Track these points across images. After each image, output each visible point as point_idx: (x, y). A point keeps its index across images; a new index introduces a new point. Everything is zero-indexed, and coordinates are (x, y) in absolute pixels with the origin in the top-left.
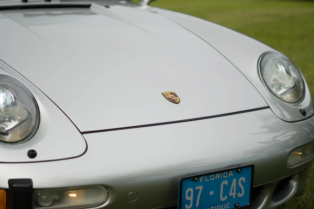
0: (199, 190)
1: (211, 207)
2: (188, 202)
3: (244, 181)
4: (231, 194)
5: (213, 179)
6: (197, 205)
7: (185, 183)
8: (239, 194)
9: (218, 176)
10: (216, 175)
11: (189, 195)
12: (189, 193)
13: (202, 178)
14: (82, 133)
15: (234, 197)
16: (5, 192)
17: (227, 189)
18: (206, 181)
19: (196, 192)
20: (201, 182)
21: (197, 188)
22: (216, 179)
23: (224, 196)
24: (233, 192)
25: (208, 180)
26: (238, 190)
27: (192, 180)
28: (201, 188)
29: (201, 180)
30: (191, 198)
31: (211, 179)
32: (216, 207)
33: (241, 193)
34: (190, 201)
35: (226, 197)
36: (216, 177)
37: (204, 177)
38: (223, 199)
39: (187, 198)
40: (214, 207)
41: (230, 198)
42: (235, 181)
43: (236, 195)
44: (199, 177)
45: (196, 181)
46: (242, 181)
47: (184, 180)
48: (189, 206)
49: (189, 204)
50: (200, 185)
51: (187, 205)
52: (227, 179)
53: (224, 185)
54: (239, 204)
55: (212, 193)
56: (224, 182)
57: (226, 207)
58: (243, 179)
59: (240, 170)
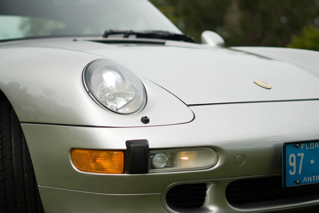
0: (300, 157)
1: (313, 176)
5: (313, 148)
6: (300, 173)
7: (288, 148)
10: (316, 144)
11: (292, 161)
12: (292, 158)
13: (303, 146)
14: (188, 106)
16: (123, 154)
18: (307, 148)
19: (298, 159)
20: (302, 149)
21: (299, 155)
22: (315, 148)
25: (309, 148)
27: (294, 146)
28: (302, 155)
29: (302, 147)
30: (293, 164)
31: (311, 148)
32: (317, 176)
34: (293, 167)
36: (316, 146)
37: (304, 145)
39: (291, 164)
40: (315, 176)
44: (300, 144)
45: (297, 147)
47: (286, 144)
48: (292, 173)
49: (292, 171)
50: (301, 152)
51: (290, 172)
55: (312, 162)
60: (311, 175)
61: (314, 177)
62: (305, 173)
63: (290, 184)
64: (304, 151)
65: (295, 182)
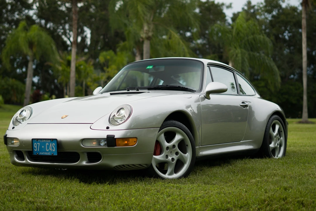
2: (35, 148)
4: (50, 149)
6: (38, 150)
7: (34, 141)
8: (53, 150)
9: (44, 141)
11: (35, 146)
12: (35, 145)
17: (48, 146)
19: (38, 145)
21: (38, 144)
23: (47, 149)
24: (50, 148)
25: (41, 142)
26: (53, 148)
28: (39, 144)
30: (36, 147)
38: (48, 150)
39: (35, 147)
41: (50, 150)
42: (51, 144)
43: (52, 150)
44: (38, 140)
46: (54, 145)
47: (32, 139)
48: (36, 150)
49: (36, 149)
51: (35, 149)
52: (48, 143)
53: (47, 145)
54: (53, 154)
55: (43, 147)
56: (47, 144)
57: (49, 154)
58: (54, 144)
59: (52, 140)
60: (43, 152)
62: (40, 151)
63: (35, 154)
64: (39, 142)
65: (37, 154)
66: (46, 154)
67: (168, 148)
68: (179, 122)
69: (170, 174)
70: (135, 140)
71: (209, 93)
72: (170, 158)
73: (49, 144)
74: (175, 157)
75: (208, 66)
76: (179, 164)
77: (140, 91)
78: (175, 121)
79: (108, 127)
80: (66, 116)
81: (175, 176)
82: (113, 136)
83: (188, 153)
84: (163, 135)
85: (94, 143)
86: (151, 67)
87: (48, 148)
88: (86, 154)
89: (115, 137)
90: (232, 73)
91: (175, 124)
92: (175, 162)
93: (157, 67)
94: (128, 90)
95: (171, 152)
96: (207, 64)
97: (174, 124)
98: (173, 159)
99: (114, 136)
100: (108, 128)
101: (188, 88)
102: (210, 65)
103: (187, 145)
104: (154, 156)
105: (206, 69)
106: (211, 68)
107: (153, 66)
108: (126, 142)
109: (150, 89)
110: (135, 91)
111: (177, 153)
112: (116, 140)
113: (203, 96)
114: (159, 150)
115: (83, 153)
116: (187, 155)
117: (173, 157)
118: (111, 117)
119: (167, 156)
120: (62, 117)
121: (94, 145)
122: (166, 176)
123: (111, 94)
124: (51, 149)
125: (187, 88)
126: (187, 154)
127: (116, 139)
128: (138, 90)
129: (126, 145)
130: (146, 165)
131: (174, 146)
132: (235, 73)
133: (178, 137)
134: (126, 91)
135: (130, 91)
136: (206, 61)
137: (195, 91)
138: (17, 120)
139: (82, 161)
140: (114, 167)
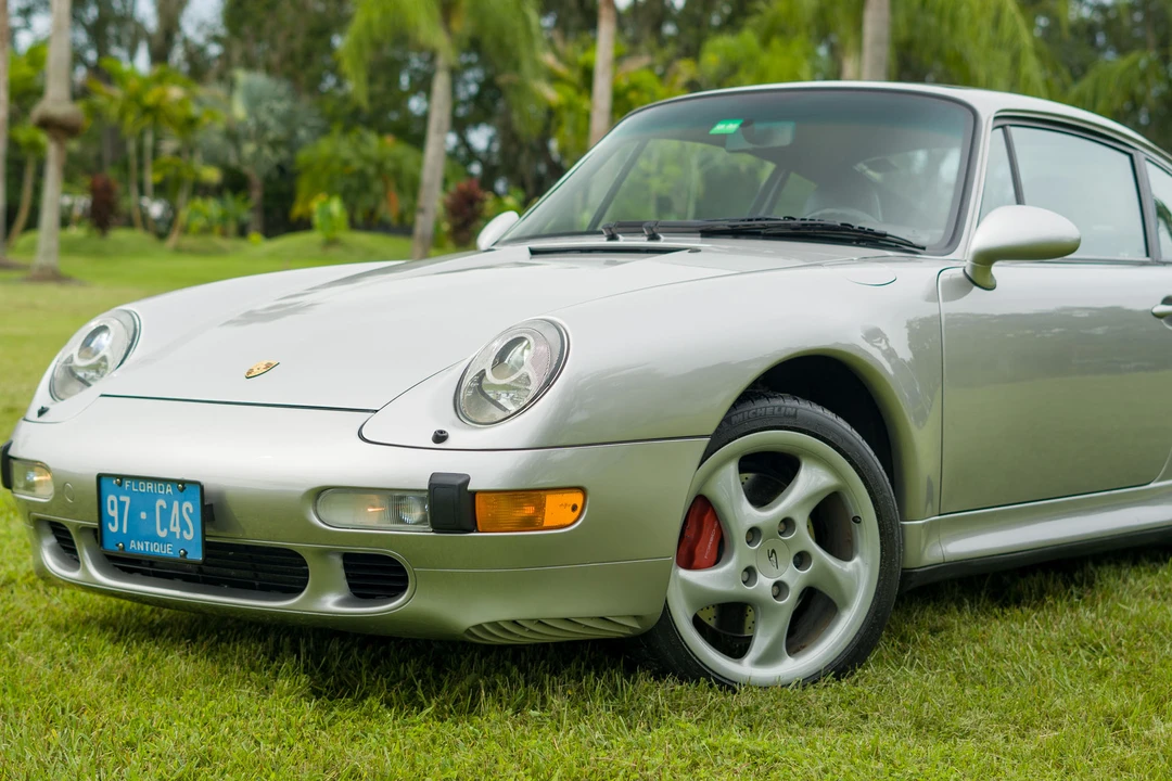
1: (145, 542)
2: (112, 519)
3: (191, 511)
4: (172, 529)
5: (145, 491)
6: (125, 531)
7: (105, 483)
8: (185, 532)
9: (150, 486)
10: (147, 484)
11: (112, 508)
12: (112, 502)
13: (127, 484)
15: (178, 537)
17: (166, 513)
19: (121, 505)
20: (127, 489)
21: (122, 498)
22: (148, 491)
23: (162, 529)
24: (175, 525)
25: (137, 490)
26: (184, 526)
28: (126, 500)
30: (115, 513)
31: (141, 490)
32: (152, 544)
33: (188, 532)
34: (114, 518)
35: (166, 530)
36: (148, 488)
37: (130, 482)
38: (162, 534)
39: (111, 512)
41: (171, 535)
42: (176, 504)
43: (181, 533)
44: (124, 480)
45: (119, 485)
46: (187, 509)
47: (100, 477)
48: (114, 528)
49: (113, 525)
50: (126, 494)
51: (110, 525)
52: (165, 497)
53: (161, 507)
54: (186, 553)
55: (143, 515)
56: (161, 503)
57: (167, 551)
58: (189, 507)
59: (182, 485)
60: (143, 539)
61: (147, 543)
62: (133, 534)
63: (110, 545)
64: (129, 493)
65: (117, 545)
66: (156, 549)
67: (754, 533)
68: (819, 404)
69: (767, 659)
70: (577, 498)
71: (986, 259)
72: (765, 582)
73: (170, 506)
74: (795, 579)
75: (1003, 127)
76: (813, 610)
77: (664, 242)
78: (795, 403)
79: (441, 432)
80: (269, 367)
81: (792, 667)
82: (460, 481)
83: (861, 556)
84: (732, 468)
85: (370, 510)
86: (731, 127)
87: (165, 524)
88: (338, 562)
89: (470, 487)
90: (1126, 159)
91: (795, 416)
92: (789, 601)
93: (758, 127)
94: (612, 237)
95: (773, 551)
96: (996, 118)
97: (789, 416)
98: (780, 588)
99: (467, 482)
100: (440, 437)
101: (888, 233)
102: (1008, 120)
103: (857, 520)
104: (684, 573)
105: (990, 141)
106: (1017, 133)
107: (741, 121)
108: (529, 510)
109: (708, 233)
110: (641, 241)
111: (802, 559)
112: (477, 496)
113: (958, 273)
114: (710, 541)
115: (324, 554)
116: (856, 565)
117: (784, 577)
118: (467, 381)
119: (750, 574)
120: (251, 371)
121: (373, 522)
122: (743, 669)
123: (534, 252)
124: (177, 529)
125: (885, 235)
126: (857, 560)
127: (474, 493)
128: (653, 237)
129: (529, 523)
130: (636, 617)
131: (787, 524)
132: (1140, 157)
133: (810, 481)
134: (602, 241)
135: (623, 241)
136: (988, 102)
137: (924, 248)
138: (71, 372)
139: (321, 591)
140: (468, 631)
